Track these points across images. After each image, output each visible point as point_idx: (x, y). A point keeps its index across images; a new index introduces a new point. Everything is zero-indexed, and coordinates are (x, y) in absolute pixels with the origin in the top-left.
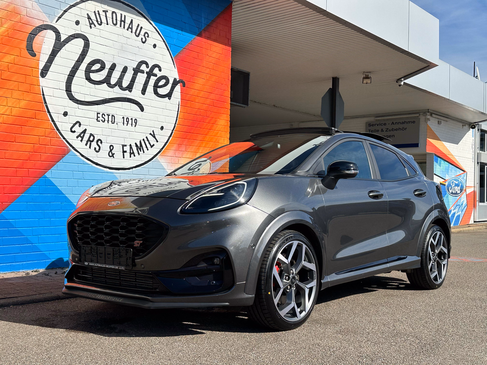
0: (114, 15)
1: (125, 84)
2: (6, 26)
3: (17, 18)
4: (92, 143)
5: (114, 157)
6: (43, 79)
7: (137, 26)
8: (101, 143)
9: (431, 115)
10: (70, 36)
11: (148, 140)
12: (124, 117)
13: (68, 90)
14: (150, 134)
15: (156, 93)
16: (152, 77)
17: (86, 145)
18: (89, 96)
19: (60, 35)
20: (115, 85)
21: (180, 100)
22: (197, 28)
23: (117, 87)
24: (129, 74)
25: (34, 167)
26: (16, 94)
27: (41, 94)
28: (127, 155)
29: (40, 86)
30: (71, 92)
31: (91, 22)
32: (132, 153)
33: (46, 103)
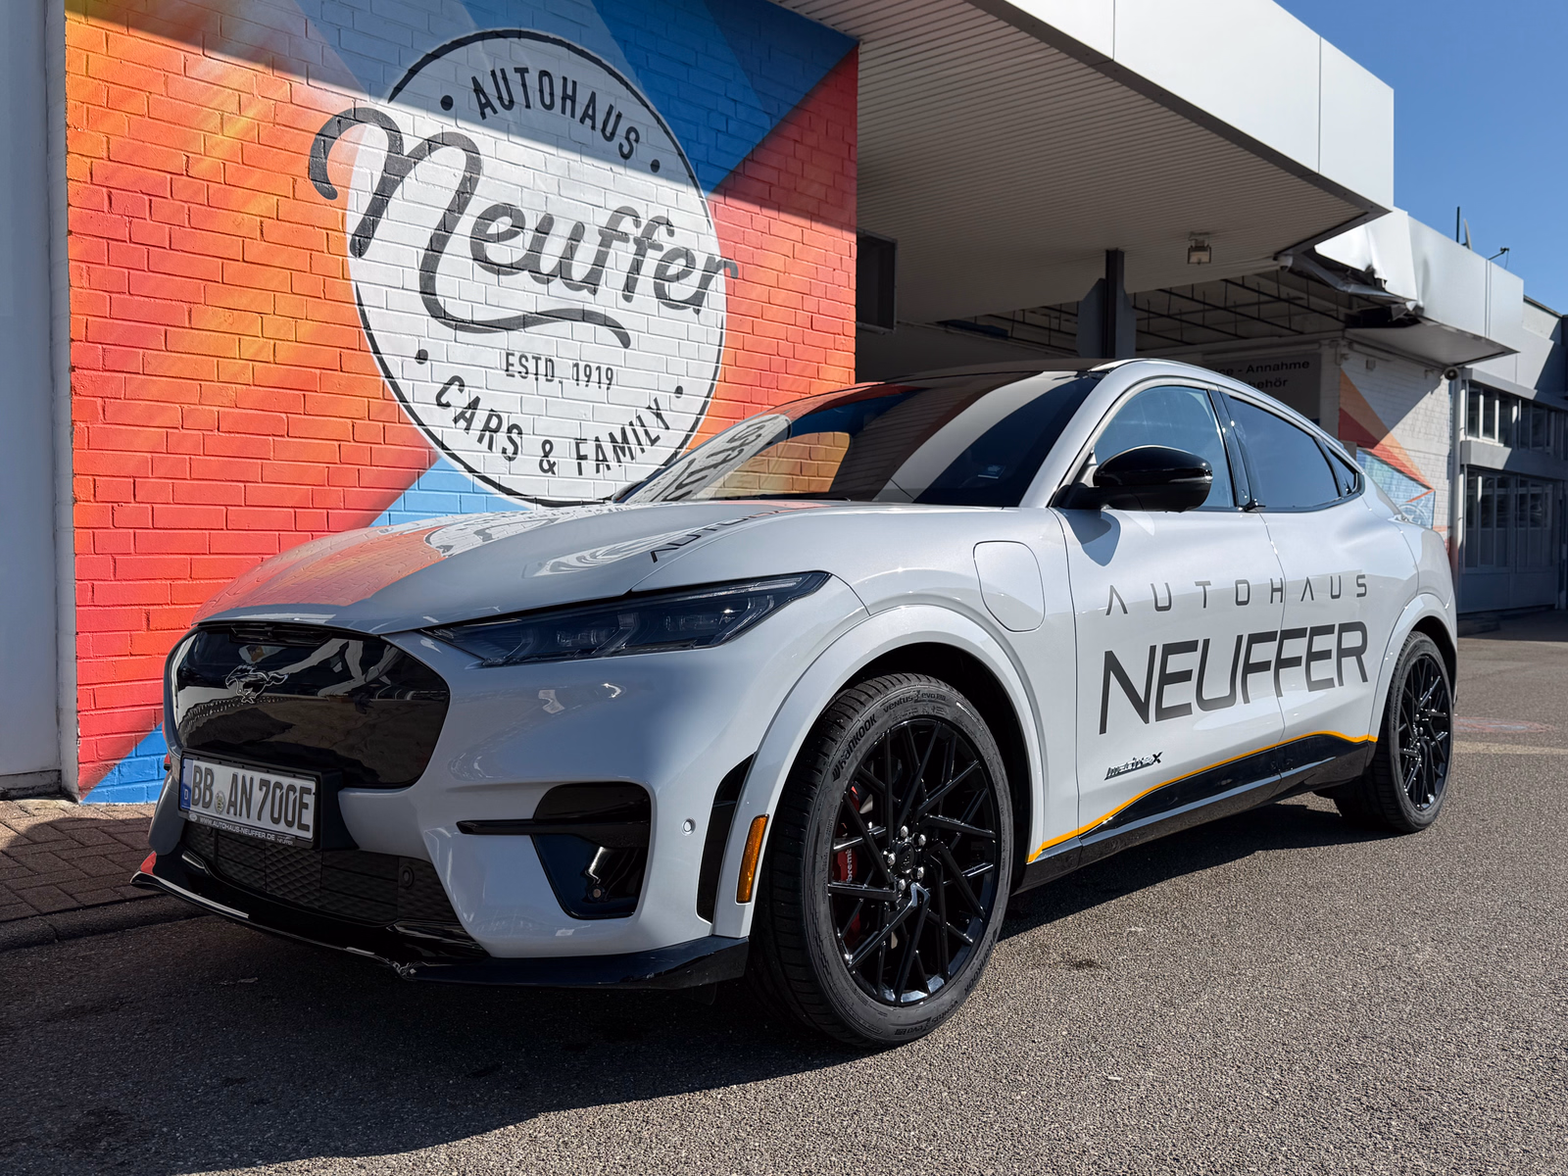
0: (546, 80)
1: (579, 271)
2: (251, 113)
3: (281, 92)
4: (495, 435)
5: (554, 473)
6: (359, 260)
7: (607, 109)
8: (520, 433)
9: (1351, 343)
10: (428, 140)
11: (643, 425)
12: (580, 362)
13: (427, 290)
14: (649, 408)
15: (660, 294)
16: (649, 250)
17: (480, 440)
18: (485, 306)
19: (401, 139)
20: (553, 275)
21: (725, 314)
22: (766, 116)
23: (558, 279)
24: (587, 245)
25: (342, 504)
26: (286, 304)
27: (354, 304)
28: (589, 466)
29: (349, 280)
30: (435, 295)
31: (483, 101)
32: (601, 460)
33: (367, 327)
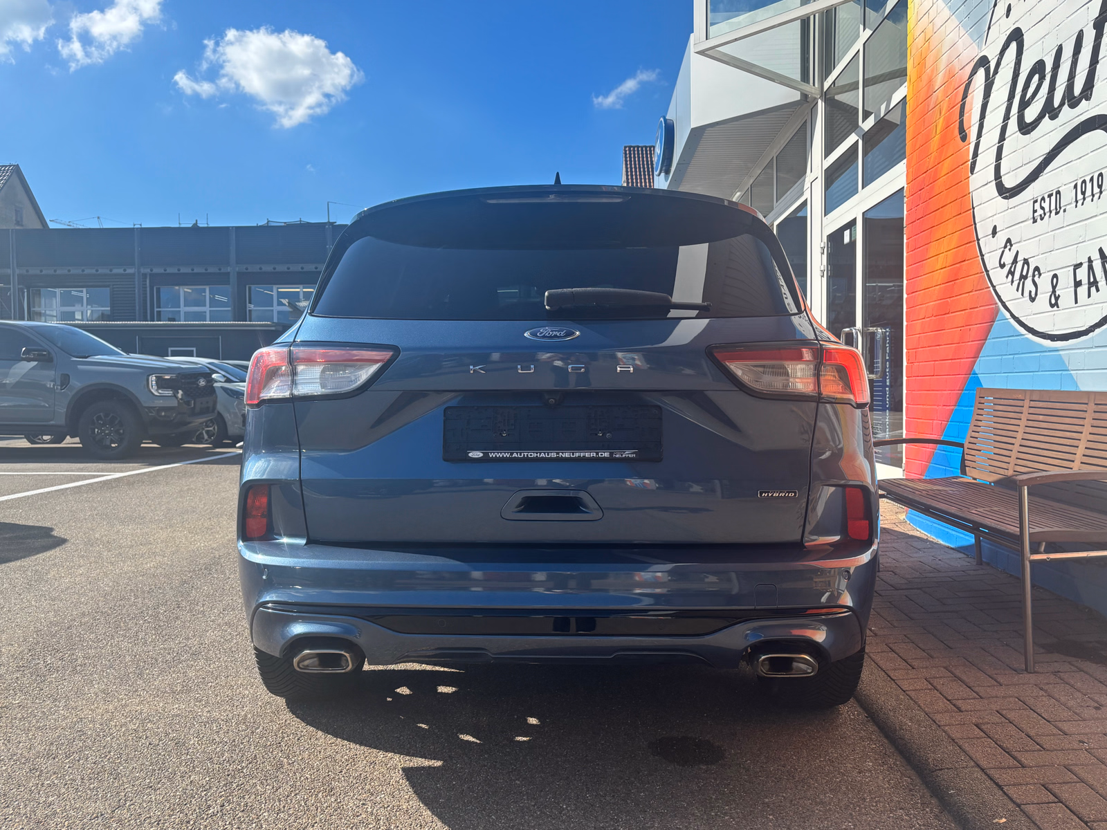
4: (1026, 281)
5: (1058, 307)
6: (974, 175)
8: (1040, 274)
12: (1078, 182)
13: (998, 175)
17: (1017, 290)
19: (989, 66)
20: (1062, 104)
23: (1066, 106)
28: (1083, 290)
29: (969, 193)
30: (1001, 177)
32: (1093, 284)
33: (975, 224)
